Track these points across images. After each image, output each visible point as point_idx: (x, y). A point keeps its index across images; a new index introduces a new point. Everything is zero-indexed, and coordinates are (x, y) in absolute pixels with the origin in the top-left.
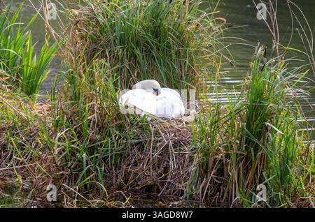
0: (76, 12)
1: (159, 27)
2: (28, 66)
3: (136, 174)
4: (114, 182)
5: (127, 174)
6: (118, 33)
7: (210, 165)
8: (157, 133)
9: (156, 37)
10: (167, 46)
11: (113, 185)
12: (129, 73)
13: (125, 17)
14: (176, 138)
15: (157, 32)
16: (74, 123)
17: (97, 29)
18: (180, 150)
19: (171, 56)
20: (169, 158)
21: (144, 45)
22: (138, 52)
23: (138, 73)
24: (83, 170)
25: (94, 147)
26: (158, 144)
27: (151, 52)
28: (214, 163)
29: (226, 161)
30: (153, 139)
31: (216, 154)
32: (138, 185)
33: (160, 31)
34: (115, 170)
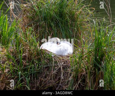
0: (25, 5)
1: (62, 12)
2: (5, 31)
3: (45, 82)
4: (35, 86)
5: (41, 82)
6: (43, 15)
7: (79, 77)
8: (56, 62)
9: (61, 17)
10: (66, 21)
11: (35, 87)
12: (48, 34)
13: (47, 7)
14: (65, 65)
15: (61, 15)
16: (17, 57)
17: (34, 14)
18: (66, 70)
19: (68, 26)
20: (61, 74)
21: (55, 21)
22: (52, 24)
23: (52, 34)
24: (19, 80)
25: (26, 69)
26: (56, 68)
27: (58, 24)
28: (81, 76)
29: (86, 75)
30: (53, 65)
31: (82, 72)
32: (46, 87)
33: (63, 14)
34: (36, 80)
